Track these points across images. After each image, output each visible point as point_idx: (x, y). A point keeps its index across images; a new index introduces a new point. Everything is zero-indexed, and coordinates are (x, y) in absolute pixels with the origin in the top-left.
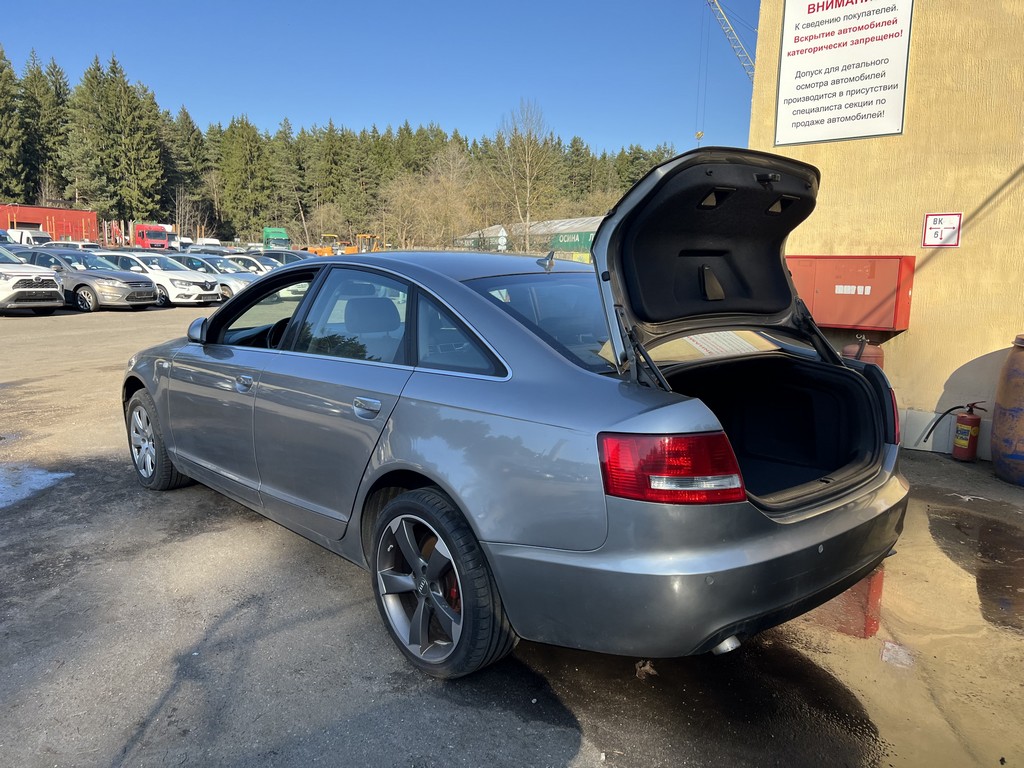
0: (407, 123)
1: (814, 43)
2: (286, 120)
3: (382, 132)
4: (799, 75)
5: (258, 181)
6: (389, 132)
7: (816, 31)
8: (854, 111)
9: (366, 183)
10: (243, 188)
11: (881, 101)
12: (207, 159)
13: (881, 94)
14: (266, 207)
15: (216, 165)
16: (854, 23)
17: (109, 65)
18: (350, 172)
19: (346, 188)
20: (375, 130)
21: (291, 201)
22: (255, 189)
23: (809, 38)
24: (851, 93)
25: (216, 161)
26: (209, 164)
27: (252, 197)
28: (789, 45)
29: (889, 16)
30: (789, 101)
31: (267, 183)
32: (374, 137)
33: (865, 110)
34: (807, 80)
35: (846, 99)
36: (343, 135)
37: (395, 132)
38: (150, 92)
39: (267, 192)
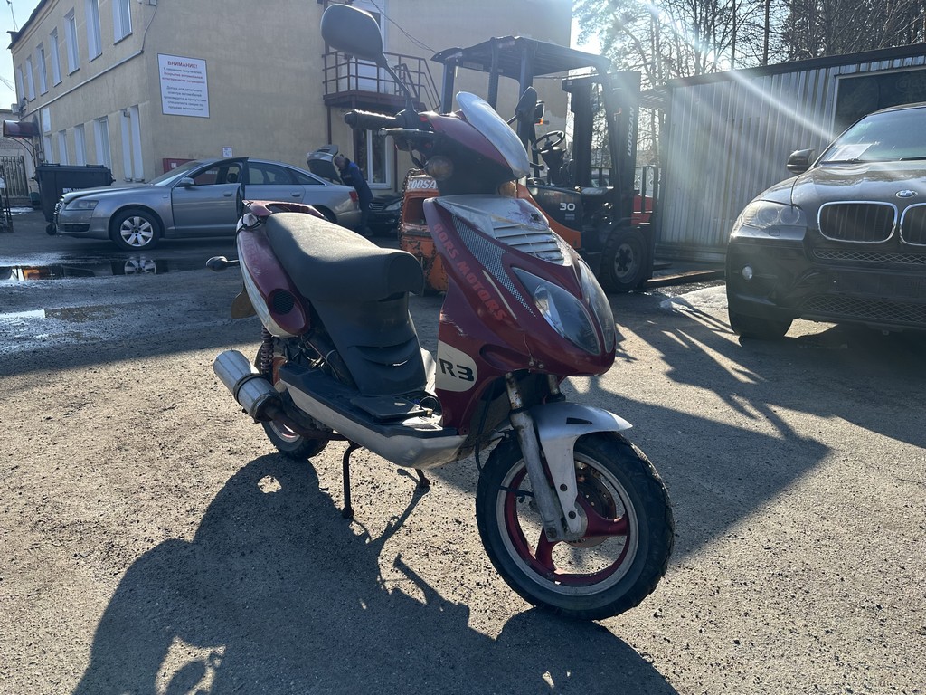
1: (172, 77)
4: (169, 88)
7: (173, 73)
8: (193, 107)
11: (201, 105)
13: (201, 103)
16: (186, 74)
23: (171, 74)
24: (191, 100)
28: (162, 75)
29: (200, 75)
30: (166, 97)
33: (196, 107)
34: (172, 90)
35: (188, 102)
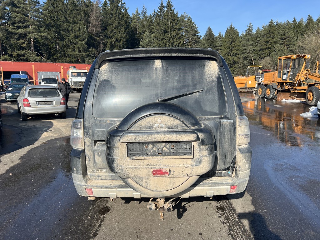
2: (250, 24)
5: (234, 51)
6: (302, 21)
9: (288, 45)
12: (217, 46)
15: (219, 48)
19: (277, 48)
20: (295, 20)
21: (249, 59)
22: (233, 55)
25: (220, 46)
26: (217, 48)
27: (231, 59)
31: (238, 52)
36: (277, 24)
39: (238, 56)
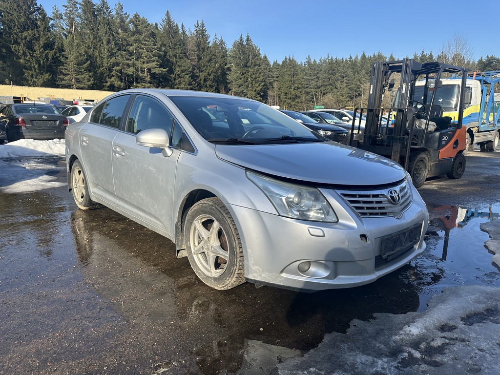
0: (364, 53)
3: (353, 58)
10: (290, 89)
14: (299, 97)
17: (246, 38)
18: (340, 78)
32: (350, 61)
37: (359, 58)
38: (258, 49)
